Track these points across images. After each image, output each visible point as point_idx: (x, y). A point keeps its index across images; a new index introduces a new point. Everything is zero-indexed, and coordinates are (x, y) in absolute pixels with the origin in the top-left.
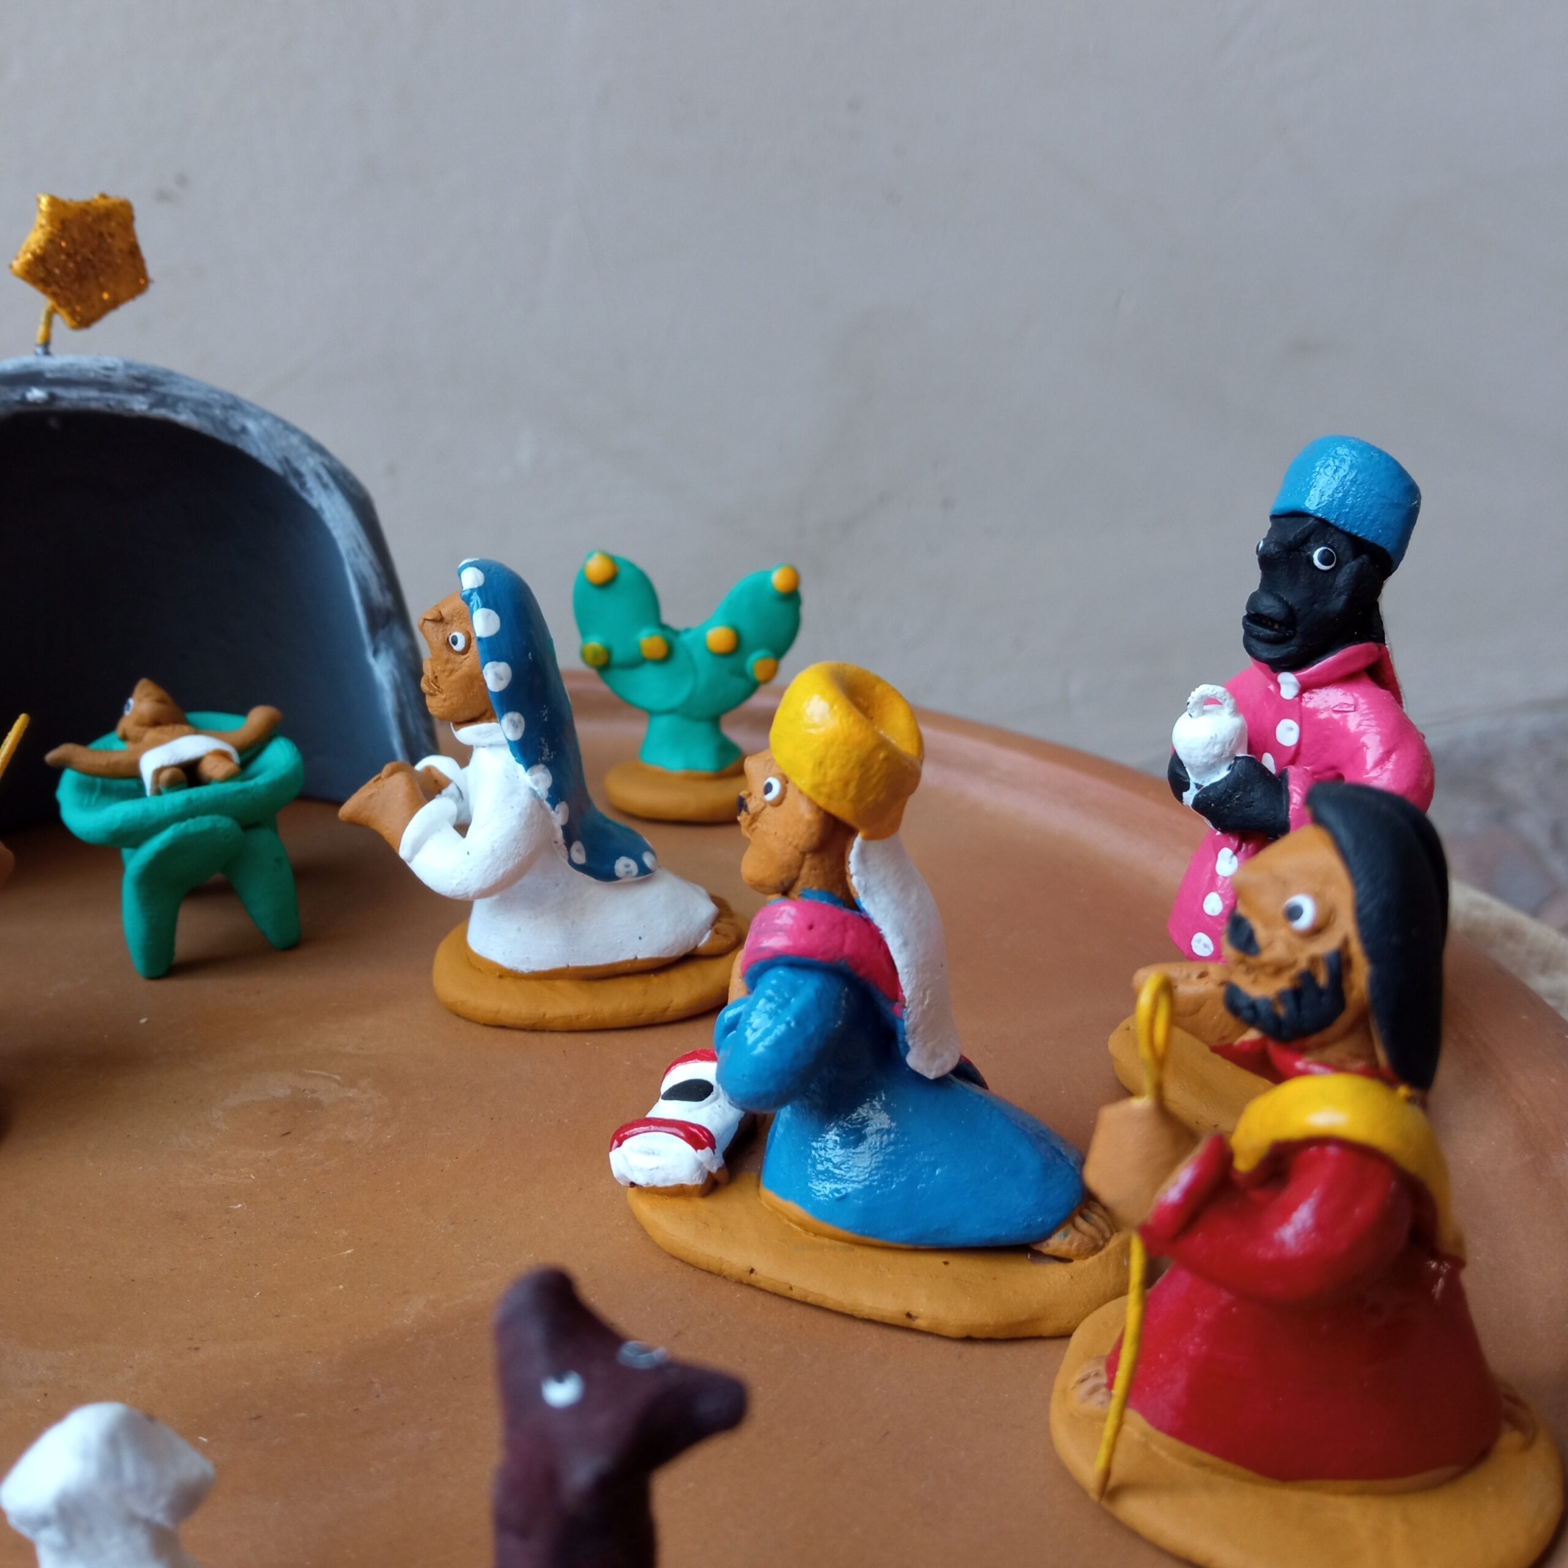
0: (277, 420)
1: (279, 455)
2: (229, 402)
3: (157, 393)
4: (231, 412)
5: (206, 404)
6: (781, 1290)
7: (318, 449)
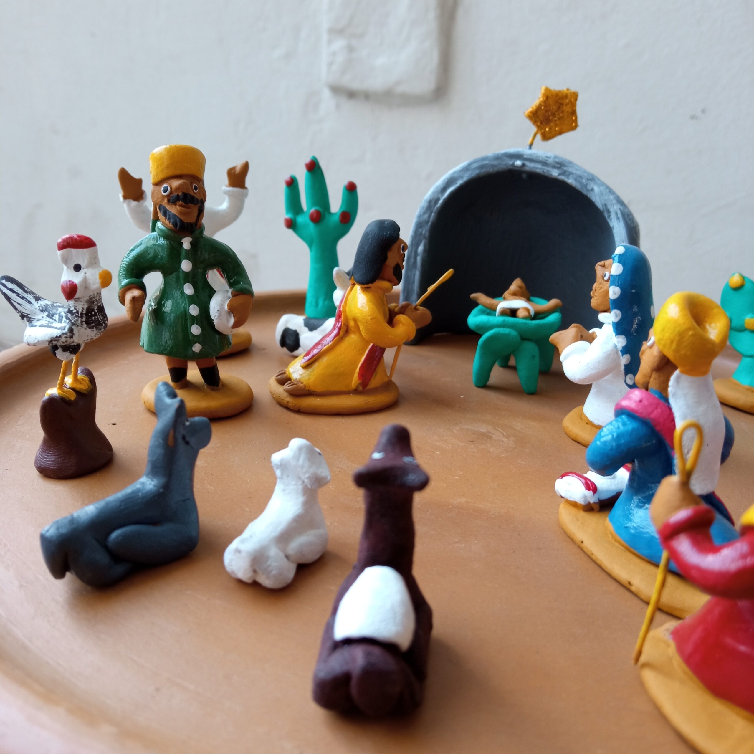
0: (607, 187)
1: (603, 202)
2: (590, 177)
3: (563, 170)
4: (589, 181)
5: (581, 177)
6: (589, 553)
7: (621, 202)
